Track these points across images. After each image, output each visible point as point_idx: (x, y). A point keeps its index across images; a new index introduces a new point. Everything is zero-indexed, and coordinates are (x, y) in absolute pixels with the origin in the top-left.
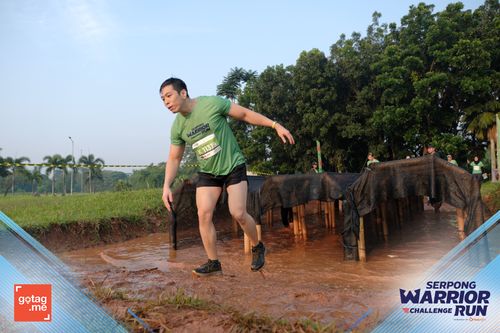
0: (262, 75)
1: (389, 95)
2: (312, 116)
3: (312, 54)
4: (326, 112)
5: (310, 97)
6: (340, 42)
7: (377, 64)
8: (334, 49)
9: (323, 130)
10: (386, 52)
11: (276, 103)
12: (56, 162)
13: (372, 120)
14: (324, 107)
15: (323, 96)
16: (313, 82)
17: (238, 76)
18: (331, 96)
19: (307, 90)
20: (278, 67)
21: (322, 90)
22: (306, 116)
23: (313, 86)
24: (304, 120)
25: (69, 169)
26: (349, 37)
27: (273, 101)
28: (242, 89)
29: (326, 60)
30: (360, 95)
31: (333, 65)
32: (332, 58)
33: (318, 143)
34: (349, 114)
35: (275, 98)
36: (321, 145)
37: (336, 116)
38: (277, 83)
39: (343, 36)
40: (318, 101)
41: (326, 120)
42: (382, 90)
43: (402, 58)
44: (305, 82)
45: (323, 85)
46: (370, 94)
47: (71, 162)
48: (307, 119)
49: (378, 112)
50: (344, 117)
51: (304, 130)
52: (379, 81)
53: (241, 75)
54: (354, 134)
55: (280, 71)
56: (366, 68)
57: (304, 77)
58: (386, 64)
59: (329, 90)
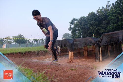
0: (80, 19)
1: (112, 22)
2: (92, 28)
3: (92, 13)
4: (95, 27)
5: (91, 23)
6: (99, 10)
7: (108, 14)
8: (98, 11)
9: (95, 31)
10: (111, 11)
11: (83, 25)
12: (36, 40)
13: (107, 28)
14: (95, 25)
15: (94, 23)
16: (92, 20)
17: (74, 20)
18: (97, 23)
19: (91, 22)
20: (84, 17)
21: (94, 21)
22: (90, 28)
23: (92, 21)
24: (90, 29)
25: (38, 42)
26: (101, 8)
27: (82, 25)
28: (75, 22)
29: (95, 14)
30: (104, 22)
31: (97, 15)
32: (97, 13)
33: (93, 34)
34: (101, 27)
35: (83, 24)
36: (94, 35)
37: (98, 27)
38: (83, 21)
39: (100, 8)
40: (93, 24)
41: (95, 28)
42: (110, 20)
43: (116, 12)
44: (90, 20)
45: (94, 20)
46: (107, 22)
47: (39, 40)
48: (91, 29)
49: (109, 26)
50: (100, 27)
51: (90, 31)
52: (109, 18)
53: (75, 19)
54: (103, 32)
55: (84, 18)
56: (106, 15)
57: (90, 19)
58: (111, 14)
59: (96, 21)
